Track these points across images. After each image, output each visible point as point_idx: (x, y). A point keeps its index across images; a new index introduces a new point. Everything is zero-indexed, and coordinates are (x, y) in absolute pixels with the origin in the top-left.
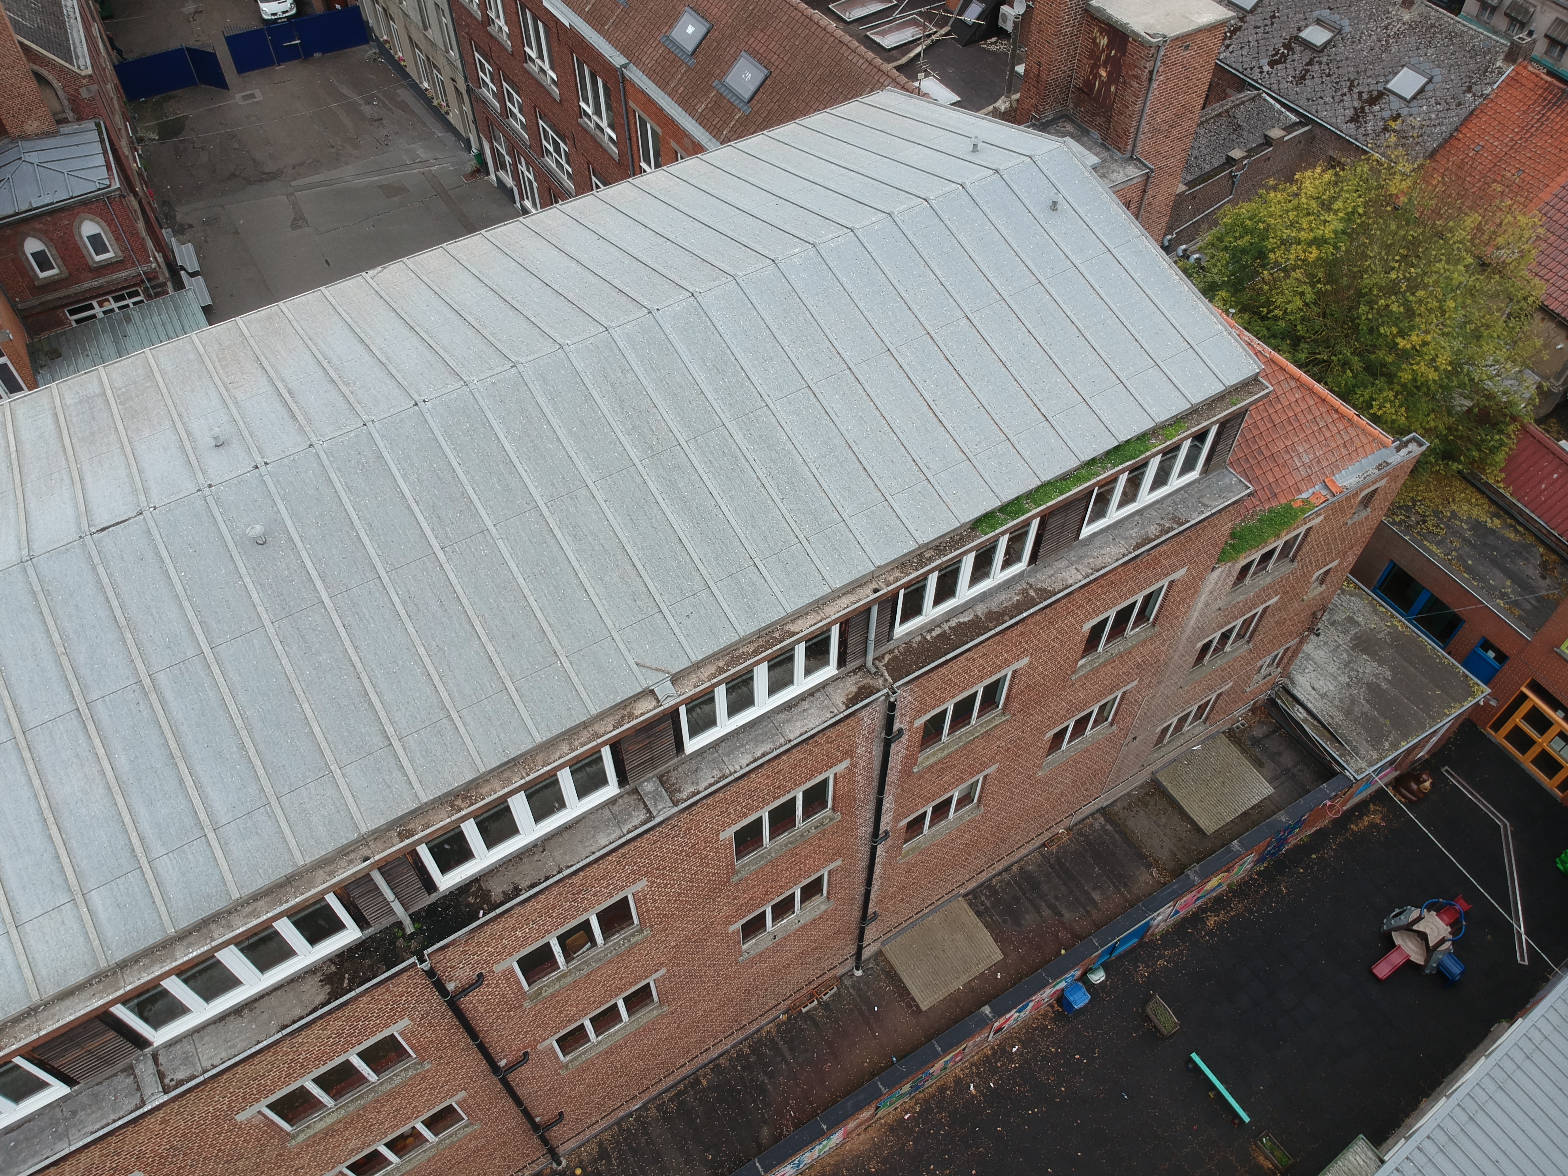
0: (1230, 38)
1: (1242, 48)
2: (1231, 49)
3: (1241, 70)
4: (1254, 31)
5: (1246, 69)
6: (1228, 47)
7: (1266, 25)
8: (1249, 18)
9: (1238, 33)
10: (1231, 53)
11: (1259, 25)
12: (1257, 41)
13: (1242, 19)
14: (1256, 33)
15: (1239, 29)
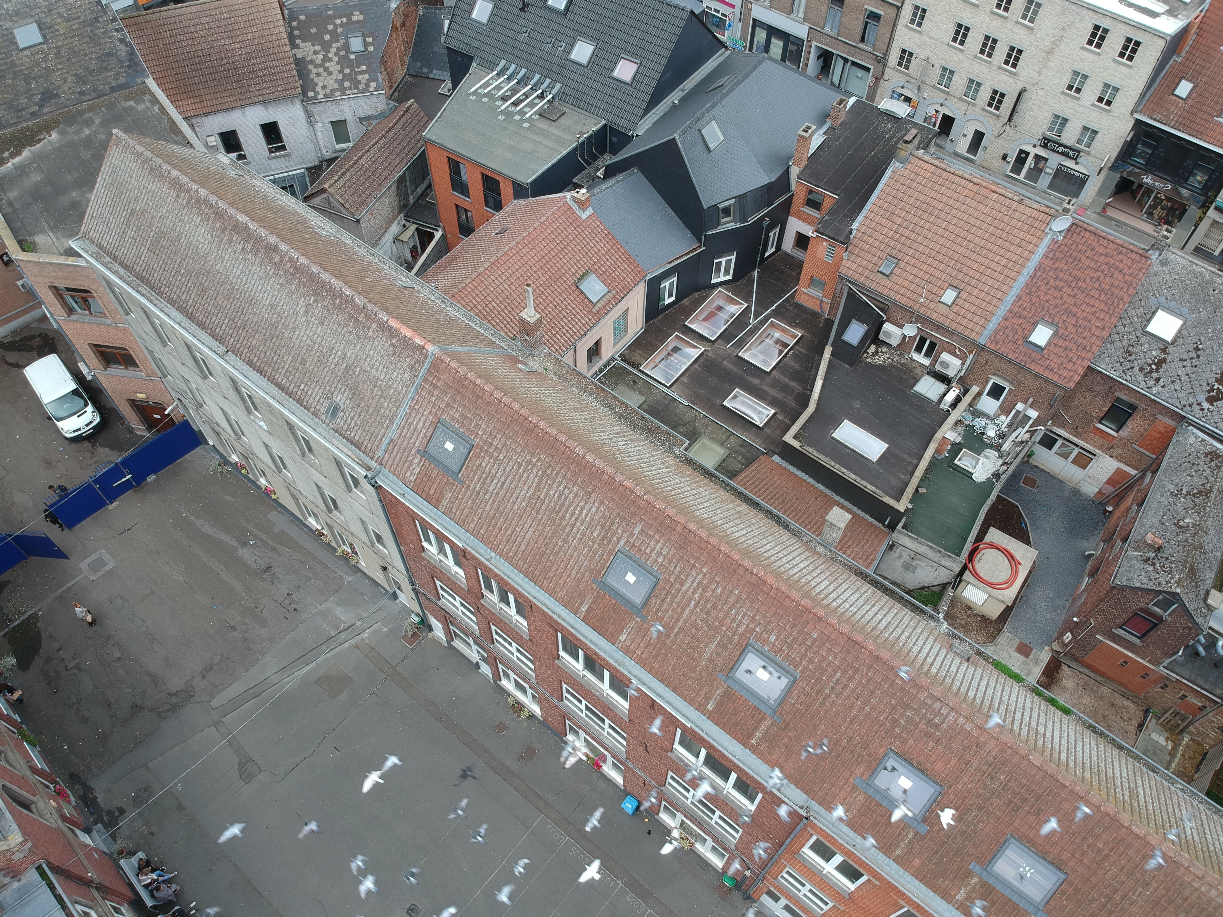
0: (1157, 371)
1: (1173, 382)
2: (1161, 383)
3: (1179, 406)
4: (1180, 364)
5: (1185, 406)
6: (1157, 380)
7: (1192, 358)
8: (1171, 349)
9: (1164, 365)
10: (1163, 387)
11: (1184, 357)
12: (1187, 375)
13: (1164, 350)
14: (1184, 367)
15: (1164, 360)
